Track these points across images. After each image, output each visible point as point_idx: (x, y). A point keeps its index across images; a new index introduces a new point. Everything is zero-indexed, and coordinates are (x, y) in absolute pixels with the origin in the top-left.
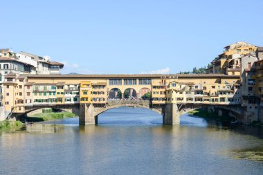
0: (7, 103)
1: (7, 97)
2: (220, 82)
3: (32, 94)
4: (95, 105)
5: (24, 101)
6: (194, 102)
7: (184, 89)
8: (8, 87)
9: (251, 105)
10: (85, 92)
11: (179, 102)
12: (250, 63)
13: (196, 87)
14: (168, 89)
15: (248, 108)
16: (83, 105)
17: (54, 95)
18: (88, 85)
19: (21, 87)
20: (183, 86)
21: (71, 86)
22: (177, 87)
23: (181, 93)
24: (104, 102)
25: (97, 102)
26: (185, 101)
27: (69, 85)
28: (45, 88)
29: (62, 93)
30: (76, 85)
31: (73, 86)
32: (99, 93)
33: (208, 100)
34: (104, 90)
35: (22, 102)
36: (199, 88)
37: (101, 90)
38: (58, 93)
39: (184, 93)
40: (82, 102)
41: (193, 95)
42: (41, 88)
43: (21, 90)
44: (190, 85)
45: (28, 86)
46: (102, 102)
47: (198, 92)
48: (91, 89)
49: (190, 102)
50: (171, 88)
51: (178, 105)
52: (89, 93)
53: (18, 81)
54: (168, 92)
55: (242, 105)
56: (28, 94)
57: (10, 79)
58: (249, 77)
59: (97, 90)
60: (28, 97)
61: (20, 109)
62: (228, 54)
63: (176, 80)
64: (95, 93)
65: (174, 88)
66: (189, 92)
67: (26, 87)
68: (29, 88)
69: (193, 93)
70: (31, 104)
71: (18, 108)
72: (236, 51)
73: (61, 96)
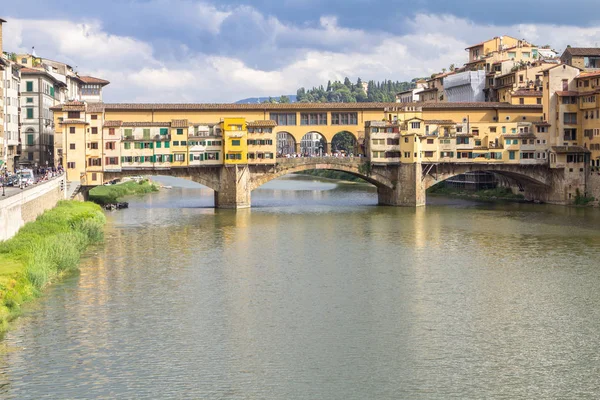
0: (71, 165)
1: (70, 151)
2: (496, 119)
3: (119, 146)
4: (253, 168)
5: (104, 161)
6: (455, 160)
7: (434, 134)
8: (72, 131)
9: (571, 165)
10: (236, 142)
11: (427, 160)
12: (565, 80)
13: (459, 129)
14: (403, 133)
15: (566, 172)
16: (231, 169)
17: (167, 146)
18: (240, 126)
19: (95, 130)
20: (433, 128)
21: (201, 128)
22: (422, 131)
23: (430, 141)
24: (273, 161)
25: (257, 161)
26: (436, 159)
27: (196, 127)
28: (146, 133)
29: (183, 143)
30: (211, 127)
31: (206, 129)
32: (262, 142)
33: (483, 156)
34: (272, 136)
35: (98, 162)
36: (464, 132)
37: (265, 136)
38: (176, 143)
39: (436, 140)
40: (229, 162)
41: (454, 146)
42: (138, 133)
43: (96, 138)
44: (448, 126)
45: (112, 129)
46: (266, 161)
47: (463, 139)
48: (245, 135)
49: (447, 159)
50: (410, 130)
51: (424, 166)
52: (243, 142)
53: (88, 119)
54: (402, 141)
55: (552, 166)
56: (111, 146)
57: (74, 114)
58: (563, 108)
59: (256, 136)
60: (110, 153)
61: (94, 178)
62: (490, 61)
63: (419, 115)
64: (251, 142)
65: (416, 131)
66: (446, 139)
67: (107, 131)
68: (112, 132)
69: (453, 141)
70: (117, 167)
71: (90, 175)
72: (507, 56)
73: (181, 149)
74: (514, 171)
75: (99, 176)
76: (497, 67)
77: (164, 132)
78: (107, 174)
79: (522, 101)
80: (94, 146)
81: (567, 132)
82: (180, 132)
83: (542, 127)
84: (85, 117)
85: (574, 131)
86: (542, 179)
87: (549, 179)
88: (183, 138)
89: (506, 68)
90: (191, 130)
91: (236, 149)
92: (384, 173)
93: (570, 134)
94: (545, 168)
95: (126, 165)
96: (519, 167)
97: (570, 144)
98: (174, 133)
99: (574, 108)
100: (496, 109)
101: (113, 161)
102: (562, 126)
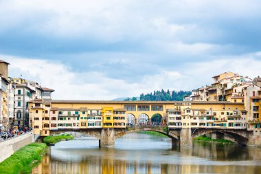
0: (37, 127)
1: (36, 121)
4: (116, 129)
5: (50, 126)
6: (206, 127)
8: (37, 112)
9: (256, 129)
10: (108, 118)
11: (193, 126)
12: (254, 92)
13: (208, 113)
14: (183, 115)
15: (254, 132)
16: (106, 129)
17: (78, 119)
18: (110, 111)
19: (46, 112)
20: (196, 113)
21: (93, 112)
22: (191, 114)
23: (195, 118)
24: (125, 127)
25: (118, 126)
26: (198, 126)
27: (91, 111)
28: (69, 113)
29: (85, 118)
30: (98, 111)
31: (95, 112)
32: (120, 118)
33: (218, 125)
34: (125, 115)
35: (47, 126)
36: (210, 114)
37: (122, 115)
38: (82, 118)
39: (198, 118)
40: (105, 127)
41: (205, 120)
42: (65, 113)
43: (47, 115)
44: (203, 111)
45: (54, 111)
46: (123, 126)
47: (209, 118)
48: (112, 115)
49: (202, 126)
50: (186, 113)
51: (192, 129)
52: (112, 118)
53: (44, 107)
54: (182, 118)
55: (248, 129)
56: (54, 119)
57: (37, 105)
58: (253, 104)
59: (117, 116)
60: (54, 122)
61: (46, 132)
62: (222, 83)
63: (190, 107)
64: (114, 118)
65: (189, 114)
66: (201, 118)
67: (52, 112)
68: (54, 113)
69: (205, 118)
70: (56, 128)
71: (44, 132)
72: (229, 81)
73: (84, 120)
74: (232, 132)
75: (48, 132)
76: (226, 85)
77: (77, 113)
78: (51, 131)
79: (235, 101)
80: (47, 119)
81: (255, 114)
82: (84, 113)
83: (245, 113)
84: (42, 106)
85: (258, 114)
86: (244, 135)
87: (248, 135)
88: (85, 115)
89: (229, 87)
90: (89, 112)
91: (109, 121)
92: (174, 132)
93: (256, 115)
94: (245, 130)
95: (60, 127)
96: (234, 130)
97: (256, 119)
98: (81, 113)
99: (257, 104)
100: (224, 104)
101: (55, 125)
102: (253, 112)
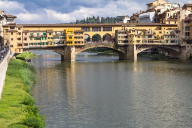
0: (12, 46)
1: (11, 41)
5: (23, 45)
6: (147, 43)
7: (140, 34)
8: (12, 34)
9: (188, 45)
12: (185, 15)
13: (148, 32)
14: (129, 34)
15: (187, 47)
16: (69, 47)
17: (46, 39)
18: (72, 32)
21: (58, 33)
22: (136, 33)
23: (139, 37)
24: (83, 44)
25: (78, 44)
26: (141, 43)
27: (56, 32)
28: (38, 34)
29: (52, 38)
32: (80, 37)
33: (157, 42)
34: (83, 35)
35: (21, 45)
36: (150, 33)
37: (81, 35)
38: (49, 38)
40: (68, 45)
43: (20, 36)
44: (144, 31)
46: (81, 44)
47: (150, 36)
48: (74, 35)
49: (144, 43)
52: (73, 37)
54: (129, 37)
55: (181, 45)
56: (25, 39)
57: (12, 28)
58: (185, 25)
59: (77, 35)
60: (25, 42)
61: (20, 51)
62: (156, 9)
63: (135, 28)
64: (76, 38)
65: (134, 33)
66: (144, 36)
67: (24, 34)
68: (26, 34)
69: (147, 37)
70: (28, 47)
71: (18, 50)
72: (162, 7)
73: (51, 40)
74: (168, 47)
75: (21, 50)
76: (159, 11)
77: (45, 34)
78: (24, 50)
79: (169, 23)
80: (19, 39)
81: (186, 33)
82: (50, 34)
83: (178, 32)
84: (16, 29)
85: (189, 33)
86: (177, 50)
87: (180, 50)
88: (51, 36)
89: (162, 11)
90: (54, 33)
91: (71, 40)
92: (122, 48)
93: (188, 34)
94: (179, 46)
95: (31, 46)
96: (169, 46)
97: (188, 37)
98: (48, 34)
99: (189, 25)
100: (160, 26)
101: (26, 45)
102: (184, 31)
